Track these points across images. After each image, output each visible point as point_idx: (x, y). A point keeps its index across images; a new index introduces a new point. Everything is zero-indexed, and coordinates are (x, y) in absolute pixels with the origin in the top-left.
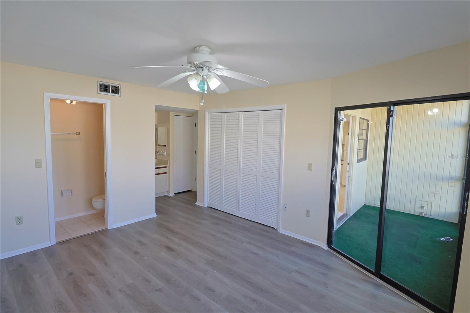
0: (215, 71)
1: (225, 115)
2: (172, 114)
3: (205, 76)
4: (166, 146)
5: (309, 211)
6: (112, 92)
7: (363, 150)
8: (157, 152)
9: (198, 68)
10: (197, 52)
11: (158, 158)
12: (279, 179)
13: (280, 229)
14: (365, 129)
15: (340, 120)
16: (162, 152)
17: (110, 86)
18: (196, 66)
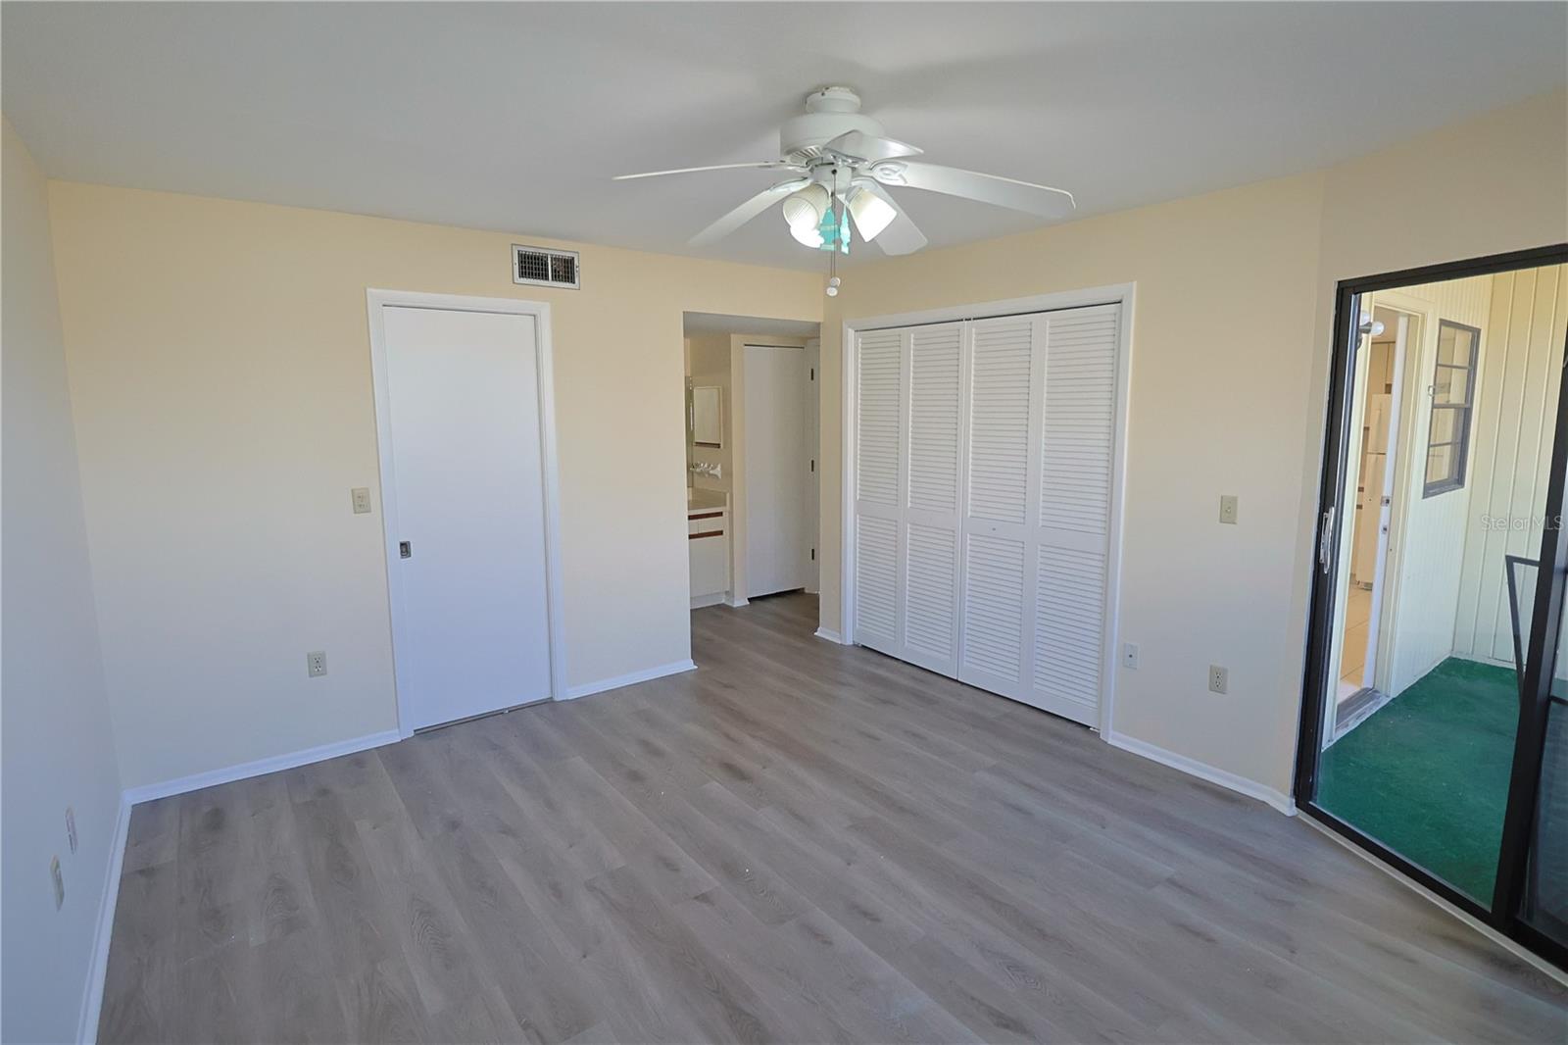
0: (877, 174)
1: (911, 335)
2: (736, 340)
3: (841, 192)
4: (718, 446)
5: (1225, 671)
6: (556, 278)
7: (1449, 446)
8: (691, 466)
9: (816, 166)
10: (816, 109)
11: (696, 485)
12: (1107, 557)
13: (1111, 732)
14: (1458, 364)
15: (1359, 331)
16: (709, 466)
17: (549, 259)
18: (812, 160)
